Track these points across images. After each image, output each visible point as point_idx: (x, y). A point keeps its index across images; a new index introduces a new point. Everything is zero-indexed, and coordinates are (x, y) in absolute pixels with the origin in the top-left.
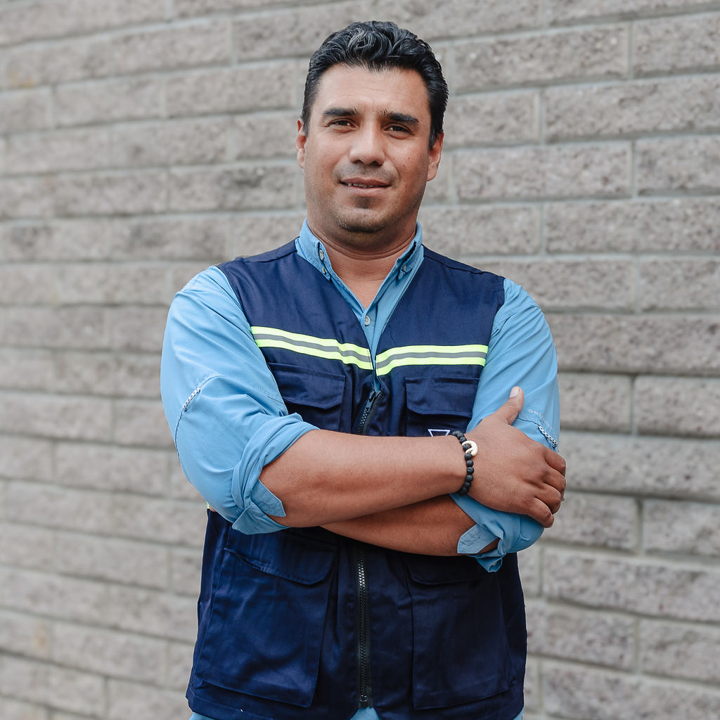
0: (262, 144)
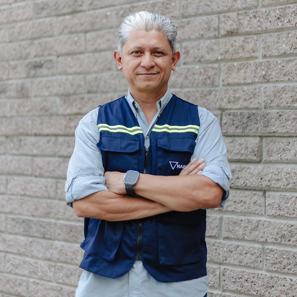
0: (43, 51)
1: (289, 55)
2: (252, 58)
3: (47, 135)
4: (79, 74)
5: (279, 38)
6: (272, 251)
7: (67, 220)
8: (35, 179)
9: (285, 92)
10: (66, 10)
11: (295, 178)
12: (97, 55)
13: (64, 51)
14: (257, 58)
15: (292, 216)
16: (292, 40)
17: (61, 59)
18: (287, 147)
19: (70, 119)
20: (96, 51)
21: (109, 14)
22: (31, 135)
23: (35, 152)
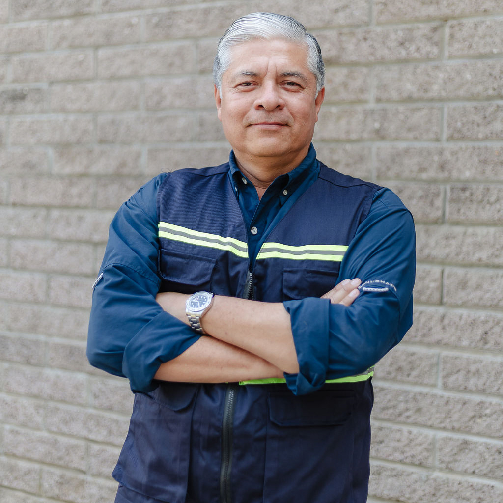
2: (360, 101)
3: (34, 206)
4: (86, 112)
7: (67, 336)
8: (13, 274)
10: (64, 11)
12: (115, 84)
13: (61, 76)
14: (365, 102)
17: (57, 88)
19: (71, 182)
20: (113, 78)
21: (134, 20)
22: (7, 205)
23: (13, 231)
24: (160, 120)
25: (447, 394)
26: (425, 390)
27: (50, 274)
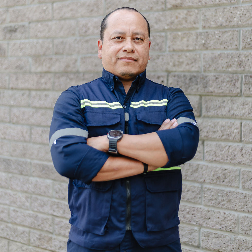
1: (225, 27)
2: (194, 28)
3: (22, 89)
4: (48, 38)
5: (216, 13)
6: (209, 189)
7: (41, 160)
8: (13, 126)
9: (221, 58)
11: (229, 130)
12: (63, 22)
13: (35, 18)
14: (197, 28)
15: (225, 161)
16: (227, 14)
17: (32, 25)
18: (222, 104)
19: (41, 76)
20: (62, 19)
22: (9, 89)
23: (12, 103)
24: (87, 41)
25: (244, 192)
26: (233, 190)
27: (32, 126)
